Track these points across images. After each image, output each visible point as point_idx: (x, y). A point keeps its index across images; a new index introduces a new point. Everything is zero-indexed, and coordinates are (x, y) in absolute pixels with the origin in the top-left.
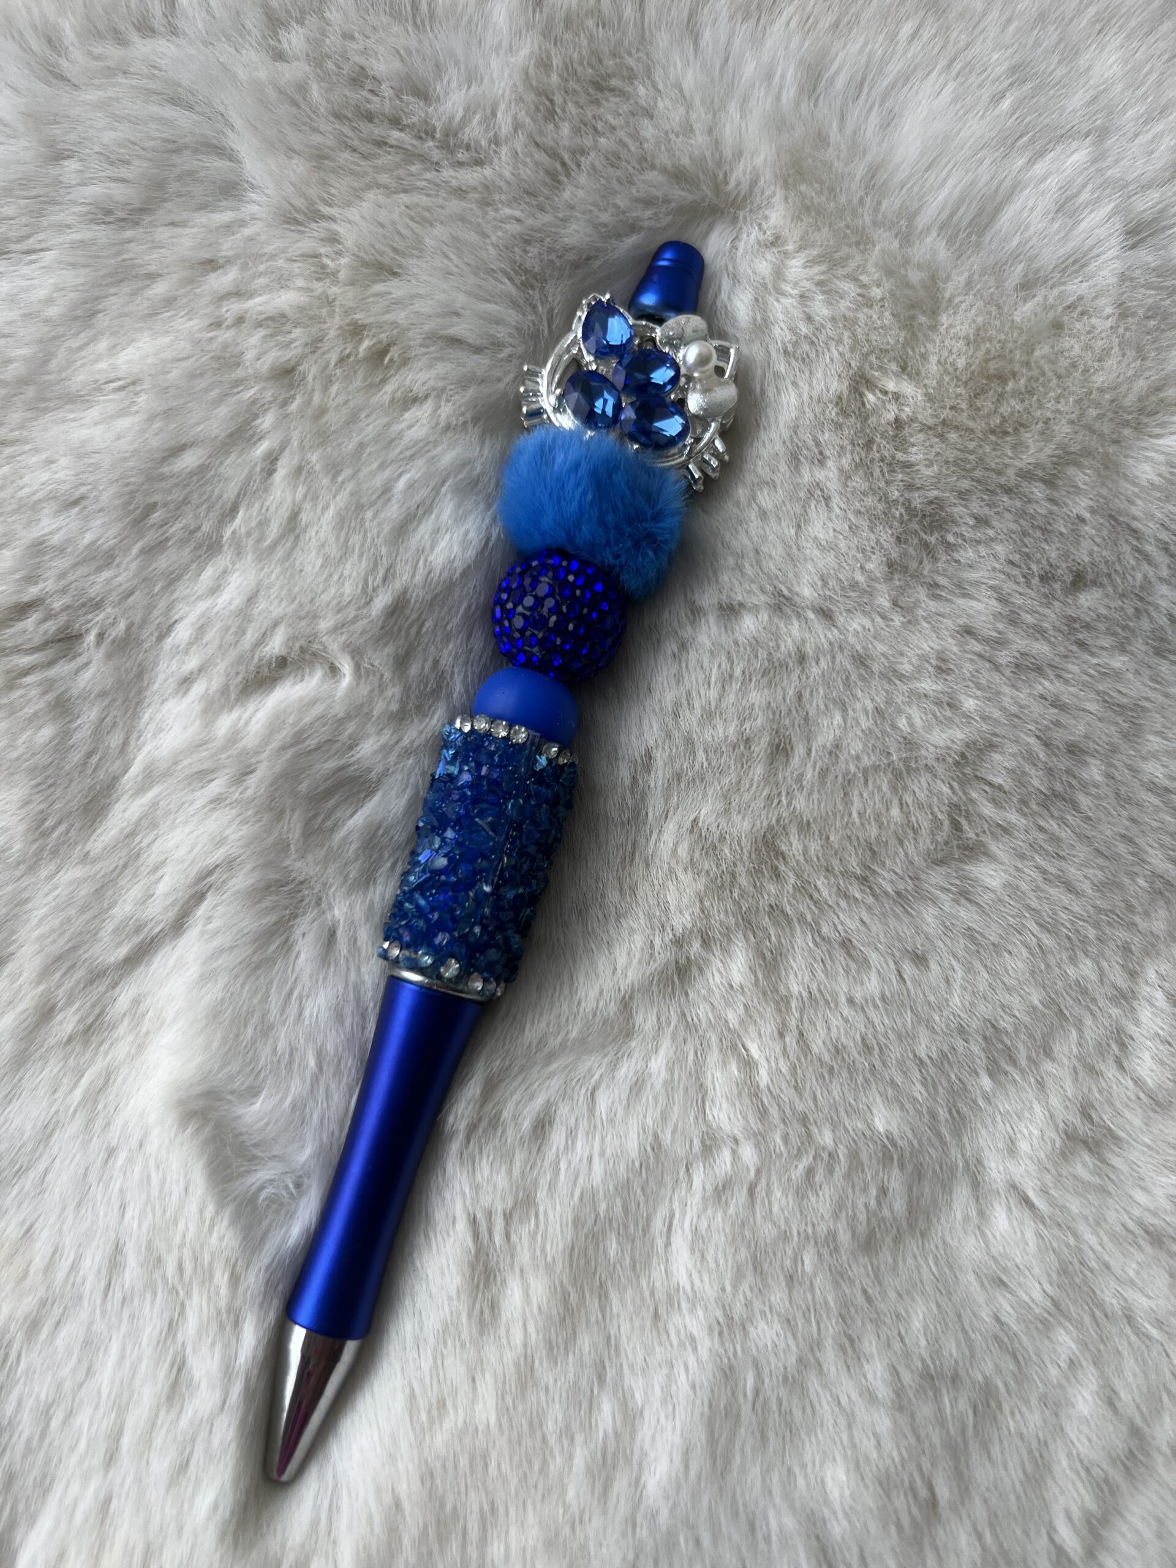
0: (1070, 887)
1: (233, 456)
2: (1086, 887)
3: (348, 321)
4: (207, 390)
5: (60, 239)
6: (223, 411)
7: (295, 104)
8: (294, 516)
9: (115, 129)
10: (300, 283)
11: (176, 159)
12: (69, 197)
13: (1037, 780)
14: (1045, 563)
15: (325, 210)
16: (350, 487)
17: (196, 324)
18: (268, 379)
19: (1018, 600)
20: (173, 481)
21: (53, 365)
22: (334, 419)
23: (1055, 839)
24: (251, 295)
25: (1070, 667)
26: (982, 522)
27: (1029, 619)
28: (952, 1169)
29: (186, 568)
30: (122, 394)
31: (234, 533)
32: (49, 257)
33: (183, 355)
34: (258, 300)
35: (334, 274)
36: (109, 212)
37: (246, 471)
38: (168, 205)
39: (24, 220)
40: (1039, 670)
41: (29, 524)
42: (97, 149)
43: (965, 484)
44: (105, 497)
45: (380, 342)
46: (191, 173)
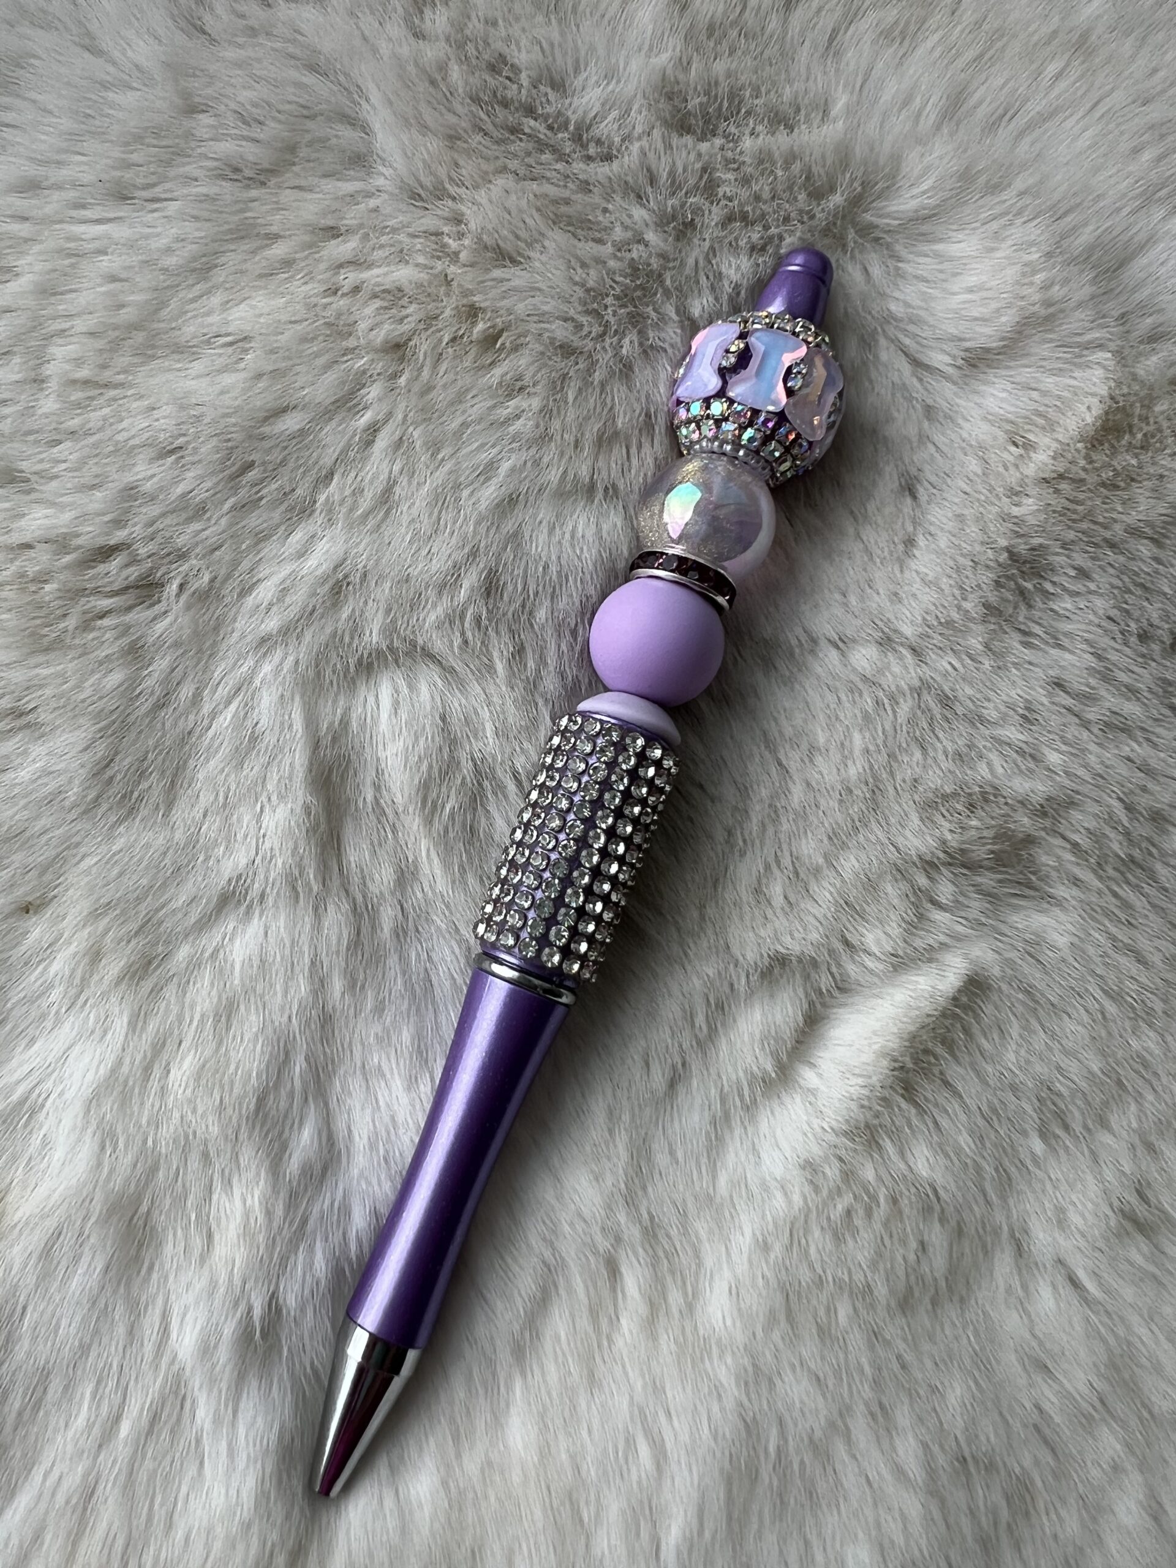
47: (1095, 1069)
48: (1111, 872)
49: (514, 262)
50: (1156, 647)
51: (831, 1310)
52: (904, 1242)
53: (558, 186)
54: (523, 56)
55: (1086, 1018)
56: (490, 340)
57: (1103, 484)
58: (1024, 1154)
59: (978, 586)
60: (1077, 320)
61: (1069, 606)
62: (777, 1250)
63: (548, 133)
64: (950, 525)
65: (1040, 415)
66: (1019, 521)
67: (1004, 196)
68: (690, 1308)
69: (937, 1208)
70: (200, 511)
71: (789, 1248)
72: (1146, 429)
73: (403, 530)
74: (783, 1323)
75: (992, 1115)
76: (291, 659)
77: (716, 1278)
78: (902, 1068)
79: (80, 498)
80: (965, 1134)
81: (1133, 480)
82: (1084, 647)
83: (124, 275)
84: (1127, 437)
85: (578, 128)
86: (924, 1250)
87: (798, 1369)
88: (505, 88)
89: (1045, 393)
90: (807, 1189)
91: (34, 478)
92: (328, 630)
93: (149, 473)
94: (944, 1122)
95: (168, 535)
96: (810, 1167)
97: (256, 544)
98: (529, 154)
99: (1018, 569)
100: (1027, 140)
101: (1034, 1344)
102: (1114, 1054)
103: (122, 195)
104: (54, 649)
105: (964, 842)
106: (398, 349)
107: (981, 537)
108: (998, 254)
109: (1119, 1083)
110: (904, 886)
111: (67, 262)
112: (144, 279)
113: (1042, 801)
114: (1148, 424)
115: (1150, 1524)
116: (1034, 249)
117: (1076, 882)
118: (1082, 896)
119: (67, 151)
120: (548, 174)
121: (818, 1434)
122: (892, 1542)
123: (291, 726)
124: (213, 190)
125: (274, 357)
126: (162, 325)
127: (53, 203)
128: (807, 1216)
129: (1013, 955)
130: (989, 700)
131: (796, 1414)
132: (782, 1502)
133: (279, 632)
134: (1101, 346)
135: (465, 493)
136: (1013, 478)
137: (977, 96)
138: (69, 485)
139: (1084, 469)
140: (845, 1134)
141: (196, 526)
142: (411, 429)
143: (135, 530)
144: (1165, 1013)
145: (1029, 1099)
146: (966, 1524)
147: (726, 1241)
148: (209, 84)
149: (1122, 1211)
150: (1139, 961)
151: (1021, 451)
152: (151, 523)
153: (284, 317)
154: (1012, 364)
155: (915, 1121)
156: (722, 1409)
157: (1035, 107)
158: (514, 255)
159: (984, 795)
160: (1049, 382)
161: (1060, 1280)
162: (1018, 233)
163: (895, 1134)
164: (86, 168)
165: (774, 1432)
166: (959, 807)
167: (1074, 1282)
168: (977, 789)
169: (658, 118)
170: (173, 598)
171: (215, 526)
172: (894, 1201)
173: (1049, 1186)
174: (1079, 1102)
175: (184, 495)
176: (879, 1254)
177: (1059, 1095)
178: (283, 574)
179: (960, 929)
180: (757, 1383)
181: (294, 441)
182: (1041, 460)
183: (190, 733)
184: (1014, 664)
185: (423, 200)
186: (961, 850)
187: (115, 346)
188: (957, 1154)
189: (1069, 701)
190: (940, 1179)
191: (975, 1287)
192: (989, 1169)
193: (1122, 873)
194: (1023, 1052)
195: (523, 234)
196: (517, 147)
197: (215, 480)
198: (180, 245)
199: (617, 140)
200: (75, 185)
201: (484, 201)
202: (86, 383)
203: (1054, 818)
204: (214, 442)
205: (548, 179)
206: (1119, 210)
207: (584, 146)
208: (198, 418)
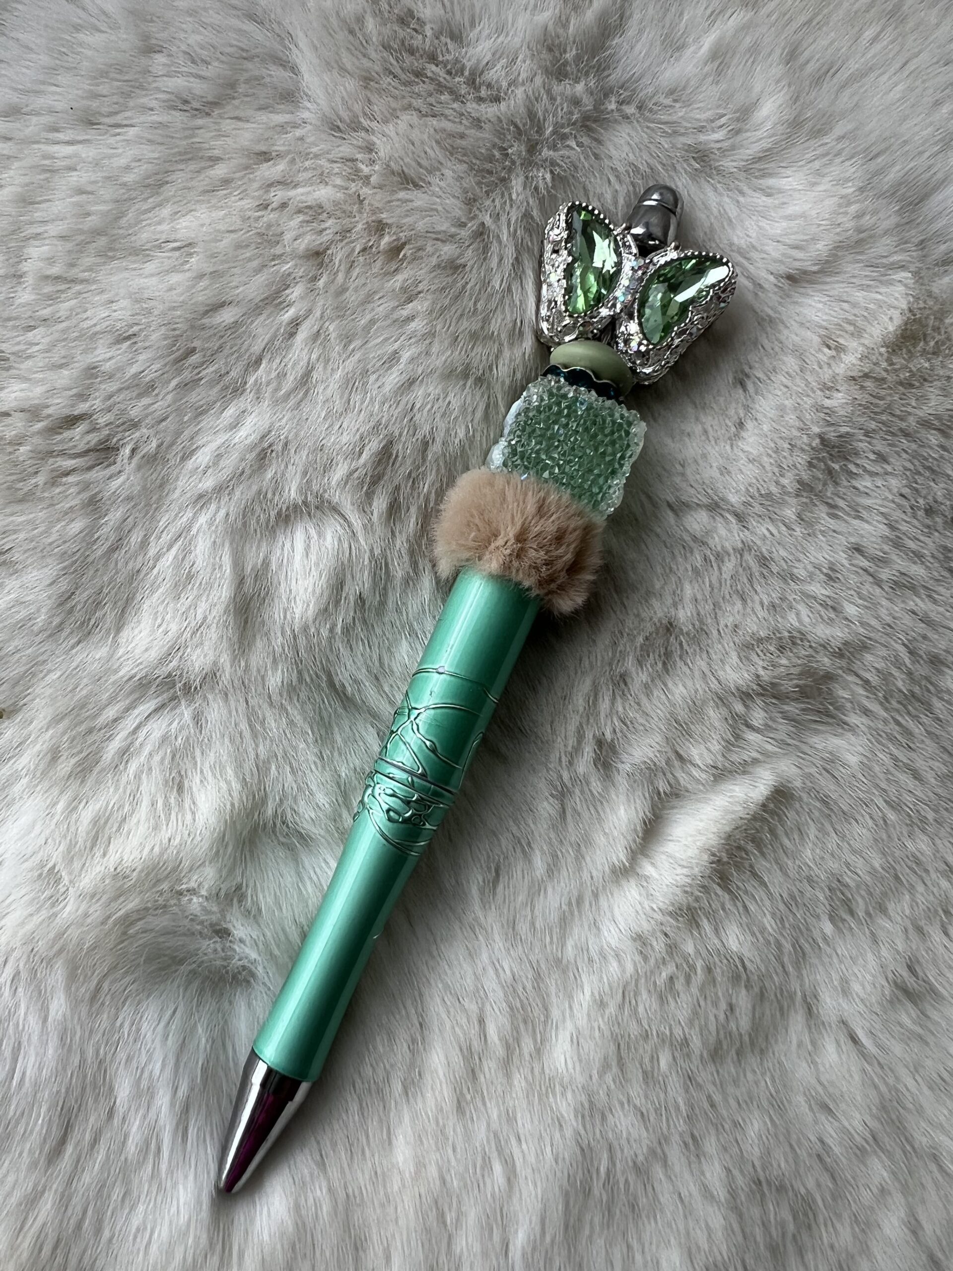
0: (916, 775)
1: (262, 318)
2: (930, 777)
3: (374, 218)
4: (250, 260)
5: (143, 118)
6: (261, 279)
7: (352, 32)
8: (308, 374)
9: (199, 33)
10: (338, 181)
11: (249, 65)
12: (154, 85)
13: (901, 682)
14: (930, 497)
15: (365, 123)
16: (358, 355)
17: (247, 203)
18: (300, 257)
19: (904, 527)
20: (212, 332)
21: (123, 222)
22: (352, 297)
23: (907, 732)
24: (296, 186)
25: (941, 589)
26: (882, 458)
27: (911, 545)
28: (792, 997)
29: (211, 405)
30: (177, 254)
31: (256, 380)
32: (132, 132)
33: (232, 228)
34: (300, 190)
35: (368, 177)
36: (186, 102)
37: (273, 330)
38: (236, 102)
39: (115, 99)
40: (913, 588)
41: (85, 352)
42: (184, 47)
43: (873, 425)
44: (154, 337)
45: (398, 239)
46: (256, 78)
47: (877, 865)
48: (895, 704)
49: (416, 186)
50: (939, 520)
51: (655, 1059)
52: (715, 1004)
53: (454, 122)
54: (428, 12)
55: (870, 822)
56: (395, 251)
57: (901, 383)
58: (817, 934)
59: (794, 466)
60: (883, 246)
61: (869, 484)
62: (612, 1009)
63: (448, 77)
64: (772, 414)
65: (850, 323)
66: (830, 412)
67: (826, 139)
68: (538, 1052)
69: (744, 976)
70: (151, 387)
71: (621, 1007)
72: (938, 337)
73: (319, 408)
74: (615, 1069)
75: (792, 901)
76: (222, 513)
77: (560, 1029)
78: (719, 861)
79: (50, 375)
80: (769, 916)
81: (925, 380)
82: (879, 518)
83: (89, 189)
84: (922, 344)
85: (473, 73)
86: (732, 1009)
87: (626, 1106)
88: (412, 38)
89: (854, 305)
90: (638, 958)
91: (12, 358)
92: (255, 488)
93: (108, 355)
94: (752, 907)
95: (123, 407)
96: (640, 940)
97: (196, 417)
98: (431, 95)
99: (828, 452)
100: (847, 92)
101: (820, 1089)
102: (893, 855)
103: (89, 121)
104: (28, 501)
105: (775, 677)
106: (318, 256)
107: (797, 423)
108: (821, 188)
109: (897, 878)
110: (724, 711)
111: (42, 177)
112: (107, 193)
113: (841, 646)
114: (939, 334)
115: (910, 1237)
116: (850, 184)
117: (866, 712)
118: (872, 724)
119: (43, 83)
120: (447, 112)
121: (641, 1158)
122: (699, 1248)
123: (221, 566)
124: (164, 118)
125: (213, 260)
126: (121, 231)
127: (33, 126)
128: (637, 981)
129: (813, 770)
130: (799, 561)
131: (624, 1142)
132: (609, 1212)
133: (214, 489)
134: (902, 267)
135: (373, 378)
136: (826, 374)
137: (806, 54)
138: (41, 364)
139: (886, 370)
140: (670, 914)
141: (146, 401)
142: (327, 324)
143: (96, 403)
144: (935, 820)
145: (822, 889)
146: (759, 1233)
147: (570, 997)
148: (165, 29)
149: (895, 983)
150: (915, 778)
151: (833, 353)
152: (110, 397)
153: (222, 227)
154: (828, 280)
155: (728, 906)
156: (563, 1136)
157: (854, 65)
158: (417, 180)
159: (792, 638)
160: (859, 296)
161: (843, 1038)
162: (835, 170)
163: (711, 916)
164: (60, 98)
165: (605, 1156)
166: (772, 649)
167: (854, 1039)
168: (786, 634)
169: (540, 67)
170: (125, 461)
171: (162, 402)
172: (709, 970)
173: (835, 960)
174: (863, 893)
175: (136, 375)
176: (695, 1013)
177: (847, 886)
178: (219, 442)
179: (769, 747)
180: (592, 1116)
181: (229, 332)
182: (850, 361)
183: (138, 571)
184: (820, 531)
185: (341, 131)
186: (772, 683)
187: (82, 247)
188: (761, 933)
189: (865, 564)
190: (747, 954)
191: (773, 1042)
192: (787, 946)
193: (904, 706)
194: (818, 851)
195: (424, 162)
196: (420, 88)
197: (163, 362)
198: (137, 164)
199: (504, 84)
200: (52, 111)
201: (393, 134)
202: (57, 278)
203: (849, 659)
204: (163, 330)
205: (446, 117)
206: (921, 153)
207: (477, 89)
208: (149, 312)
